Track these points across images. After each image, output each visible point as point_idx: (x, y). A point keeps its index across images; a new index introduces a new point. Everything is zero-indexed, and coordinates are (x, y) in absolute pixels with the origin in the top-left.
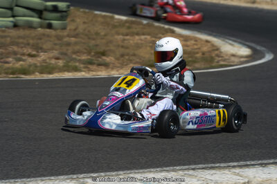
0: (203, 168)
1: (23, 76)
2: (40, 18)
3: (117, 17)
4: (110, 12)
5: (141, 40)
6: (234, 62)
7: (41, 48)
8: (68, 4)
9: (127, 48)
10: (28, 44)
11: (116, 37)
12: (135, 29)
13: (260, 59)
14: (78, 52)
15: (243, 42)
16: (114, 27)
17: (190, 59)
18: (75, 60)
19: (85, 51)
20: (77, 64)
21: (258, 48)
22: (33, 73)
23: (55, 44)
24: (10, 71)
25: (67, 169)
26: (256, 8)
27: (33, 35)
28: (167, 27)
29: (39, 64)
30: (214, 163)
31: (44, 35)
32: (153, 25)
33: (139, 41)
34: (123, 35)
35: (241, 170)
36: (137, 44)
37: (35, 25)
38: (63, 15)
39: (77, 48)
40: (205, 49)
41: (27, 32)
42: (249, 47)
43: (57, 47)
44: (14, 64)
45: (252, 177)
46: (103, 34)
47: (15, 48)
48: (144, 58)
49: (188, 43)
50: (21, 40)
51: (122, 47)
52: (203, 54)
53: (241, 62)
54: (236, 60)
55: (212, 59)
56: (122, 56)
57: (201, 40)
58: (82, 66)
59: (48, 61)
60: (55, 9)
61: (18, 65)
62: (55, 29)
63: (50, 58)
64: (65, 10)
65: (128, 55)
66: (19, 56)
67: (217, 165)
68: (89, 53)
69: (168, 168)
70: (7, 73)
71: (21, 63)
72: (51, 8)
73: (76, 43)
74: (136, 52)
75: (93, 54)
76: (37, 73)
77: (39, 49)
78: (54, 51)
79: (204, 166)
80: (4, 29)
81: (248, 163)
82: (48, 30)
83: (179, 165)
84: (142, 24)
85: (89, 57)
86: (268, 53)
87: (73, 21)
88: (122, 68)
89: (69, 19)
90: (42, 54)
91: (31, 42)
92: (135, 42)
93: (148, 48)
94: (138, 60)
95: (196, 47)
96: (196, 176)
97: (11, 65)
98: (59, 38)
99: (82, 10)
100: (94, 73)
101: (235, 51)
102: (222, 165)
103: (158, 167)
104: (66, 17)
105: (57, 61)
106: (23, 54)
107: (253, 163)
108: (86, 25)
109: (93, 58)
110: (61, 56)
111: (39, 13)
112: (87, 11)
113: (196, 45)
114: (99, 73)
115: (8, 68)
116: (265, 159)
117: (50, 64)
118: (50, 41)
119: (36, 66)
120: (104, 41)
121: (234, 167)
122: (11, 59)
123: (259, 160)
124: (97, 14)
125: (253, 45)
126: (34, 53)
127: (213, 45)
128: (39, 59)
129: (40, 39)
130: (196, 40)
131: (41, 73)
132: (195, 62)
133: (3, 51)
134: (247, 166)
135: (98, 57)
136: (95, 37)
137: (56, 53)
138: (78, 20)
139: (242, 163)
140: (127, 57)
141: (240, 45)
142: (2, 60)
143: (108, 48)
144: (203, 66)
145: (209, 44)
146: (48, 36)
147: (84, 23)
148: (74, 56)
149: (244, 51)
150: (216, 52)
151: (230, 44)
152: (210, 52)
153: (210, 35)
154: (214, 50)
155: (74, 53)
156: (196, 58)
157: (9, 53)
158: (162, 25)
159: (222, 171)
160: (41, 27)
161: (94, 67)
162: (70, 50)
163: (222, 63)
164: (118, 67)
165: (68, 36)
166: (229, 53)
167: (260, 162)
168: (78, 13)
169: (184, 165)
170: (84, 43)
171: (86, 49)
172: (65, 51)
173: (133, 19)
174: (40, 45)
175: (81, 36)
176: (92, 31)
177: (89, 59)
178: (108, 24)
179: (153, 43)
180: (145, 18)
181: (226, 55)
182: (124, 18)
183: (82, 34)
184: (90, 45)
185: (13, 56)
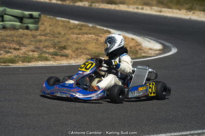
1: (11, 64)
2: (21, 22)
3: (72, 21)
4: (67, 18)
5: (89, 38)
6: (151, 54)
7: (22, 44)
8: (39, 13)
9: (80, 44)
10: (13, 41)
11: (72, 35)
12: (85, 30)
13: (169, 52)
14: (47, 47)
15: (156, 40)
16: (70, 28)
18: (45, 52)
19: (52, 46)
20: (47, 55)
21: (167, 44)
23: (32, 41)
24: (3, 60)
26: (163, 16)
27: (17, 34)
28: (105, 29)
29: (21, 56)
31: (24, 34)
32: (96, 27)
33: (87, 39)
34: (77, 34)
36: (86, 41)
37: (17, 27)
38: (36, 20)
39: (46, 44)
40: (132, 44)
41: (12, 32)
42: (160, 43)
43: (33, 43)
44: (4, 55)
46: (63, 33)
47: (5, 44)
48: (92, 51)
50: (8, 38)
51: (77, 43)
52: (131, 48)
53: (155, 54)
54: (152, 52)
55: (137, 52)
56: (77, 49)
57: (129, 38)
58: (50, 56)
59: (27, 53)
60: (31, 17)
61: (8, 56)
62: (31, 30)
63: (28, 51)
64: (37, 17)
65: (81, 49)
66: (7, 49)
68: (54, 48)
71: (9, 54)
72: (28, 16)
73: (45, 40)
74: (86, 47)
75: (57, 48)
76: (20, 62)
77: (21, 44)
82: (26, 31)
84: (89, 27)
85: (55, 50)
86: (173, 48)
87: (43, 24)
88: (77, 58)
89: (40, 23)
90: (23, 48)
91: (15, 39)
92: (85, 39)
93: (94, 44)
94: (87, 52)
97: (2, 56)
98: (34, 36)
99: (48, 17)
100: (59, 62)
101: (151, 46)
104: (39, 21)
105: (34, 53)
106: (10, 48)
108: (51, 28)
109: (58, 51)
110: (36, 50)
111: (21, 19)
112: (52, 17)
114: (62, 62)
117: (29, 55)
118: (28, 39)
119: (20, 57)
120: (64, 38)
122: (2, 52)
124: (58, 20)
125: (163, 42)
126: (18, 47)
127: (137, 42)
128: (21, 52)
129: (22, 37)
131: (23, 62)
135: (60, 50)
136: (58, 36)
137: (32, 47)
140: (80, 51)
141: (155, 42)
143: (67, 44)
145: (134, 41)
146: (27, 35)
147: (50, 25)
148: (44, 50)
149: (158, 46)
150: (139, 47)
151: (148, 41)
152: (135, 46)
153: (134, 34)
154: (137, 45)
155: (44, 47)
158: (102, 28)
160: (21, 28)
161: (59, 57)
162: (42, 45)
163: (143, 55)
164: (75, 57)
165: (40, 35)
166: (147, 47)
168: (46, 19)
170: (51, 40)
171: (52, 44)
172: (38, 46)
173: (83, 23)
174: (21, 42)
175: (49, 35)
176: (56, 32)
177: (55, 52)
178: (66, 27)
179: (97, 40)
180: (91, 22)
181: (146, 49)
182: (77, 22)
183: (49, 33)
184: (56, 41)
185: (3, 50)
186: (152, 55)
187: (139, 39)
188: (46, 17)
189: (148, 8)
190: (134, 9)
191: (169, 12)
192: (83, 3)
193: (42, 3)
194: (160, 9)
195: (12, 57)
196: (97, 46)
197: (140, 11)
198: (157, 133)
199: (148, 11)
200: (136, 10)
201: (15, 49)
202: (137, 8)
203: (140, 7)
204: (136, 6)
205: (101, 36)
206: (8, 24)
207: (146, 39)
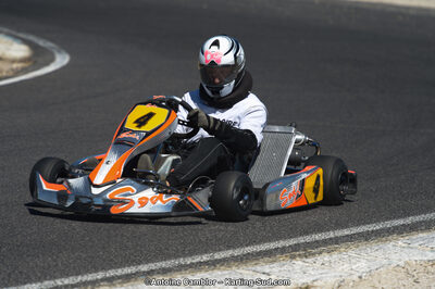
13: (47, 64)
15: (14, 33)
21: (41, 43)
42: (25, 42)
53: (12, 70)
86: (59, 52)
116: (88, 271)
123: (77, 275)
125: (31, 38)
141: (9, 40)
149: (19, 51)
167: (79, 278)
186: (4, 74)
198: (18, 283)
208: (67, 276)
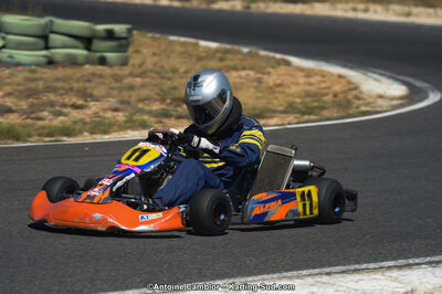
0: (343, 272)
1: (65, 138)
2: (88, 48)
3: (203, 43)
4: (193, 37)
5: (241, 77)
6: (381, 107)
7: (91, 95)
8: (128, 26)
10: (71, 90)
12: (231, 60)
13: (421, 100)
14: (146, 99)
15: (394, 75)
16: (200, 59)
17: (315, 104)
18: (142, 111)
19: (156, 97)
20: (146, 117)
21: (418, 84)
22: (80, 133)
23: (112, 89)
24: (46, 131)
25: (138, 280)
26: (413, 23)
27: (78, 75)
28: (278, 56)
29: (88, 120)
30: (359, 263)
31: (94, 74)
32: (257, 55)
33: (238, 80)
35: (400, 273)
36: (235, 83)
37: (80, 61)
38: (122, 43)
39: (145, 93)
40: (337, 88)
41: (69, 71)
42: (403, 83)
43: (115, 92)
44: (50, 120)
45: (417, 283)
46: (182, 70)
47: (52, 97)
49: (312, 80)
50: (60, 84)
52: (335, 96)
53: (392, 106)
54: (384, 103)
55: (348, 104)
57: (331, 74)
58: (153, 120)
59: (101, 114)
60: (110, 35)
61: (58, 121)
62: (111, 66)
63: (105, 110)
64: (124, 35)
66: (58, 108)
67: (364, 266)
68: (163, 101)
69: (289, 274)
70: (40, 135)
71: (62, 118)
72: (103, 34)
73: (143, 86)
75: (168, 101)
76: (86, 134)
77: (87, 96)
78: (111, 99)
79: (344, 268)
80: (33, 67)
81: (411, 261)
82: (100, 67)
83: (307, 268)
84: (241, 53)
85: (163, 106)
86: (433, 91)
87: (137, 52)
89: (131, 50)
90: (92, 103)
91: (76, 85)
92: (232, 80)
93: (252, 90)
95: (323, 85)
96: (333, 285)
97: (46, 122)
98: (117, 78)
99: (150, 35)
101: (382, 90)
102: (372, 266)
103: (274, 272)
104: (127, 46)
105: (116, 114)
106: (65, 106)
107: (417, 261)
108: (156, 59)
109: (170, 108)
110: (121, 107)
111: (87, 41)
112: (158, 35)
113: (324, 82)
115: (43, 127)
116: (436, 254)
117: (105, 118)
118: (104, 83)
119: (85, 123)
120: (184, 81)
121: (389, 268)
122: (45, 114)
123: (428, 256)
124: (172, 42)
125: (409, 80)
126: (81, 102)
127: (349, 82)
128: (88, 112)
129: (89, 81)
130: (323, 75)
131: (92, 133)
132: (322, 108)
133: (35, 101)
134: (409, 266)
135: (176, 106)
136: (171, 75)
137: (113, 102)
138: (145, 51)
139: (401, 262)
141: (390, 81)
142: (33, 116)
144: (335, 115)
145: (343, 81)
146: (101, 76)
147: (154, 54)
148: (140, 105)
149: (397, 90)
150: (354, 93)
151: (376, 80)
152: (345, 92)
153: (344, 66)
154: (350, 90)
155: (141, 100)
156: (325, 102)
157: (43, 105)
158: (271, 54)
159: (373, 276)
160: (89, 61)
161: (172, 121)
162: (134, 96)
163: (364, 108)
165: (131, 75)
166: (374, 93)
167: (428, 259)
168: (144, 40)
169: (314, 268)
170: (155, 85)
171: (158, 94)
172: (126, 98)
173: (228, 46)
174: (89, 91)
175: (151, 74)
176: (166, 66)
177: (163, 109)
178: (190, 55)
179: (259, 81)
180: (246, 44)
181: (370, 96)
182: (214, 45)
183: (152, 71)
184: (165, 87)
185: (48, 108)
186: (379, 109)
187: (354, 75)
188: (145, 36)
189: (379, 8)
190: (346, 11)
191: (429, 15)
192: (231, 3)
193: (135, 6)
194: (406, 9)
195: (69, 123)
196: (259, 95)
197: (361, 15)
199: (378, 14)
200: (351, 15)
201: (75, 107)
202: (355, 10)
203: (361, 6)
204: (351, 5)
205: (269, 73)
206: (58, 53)
207: (370, 74)
208: (418, 257)
